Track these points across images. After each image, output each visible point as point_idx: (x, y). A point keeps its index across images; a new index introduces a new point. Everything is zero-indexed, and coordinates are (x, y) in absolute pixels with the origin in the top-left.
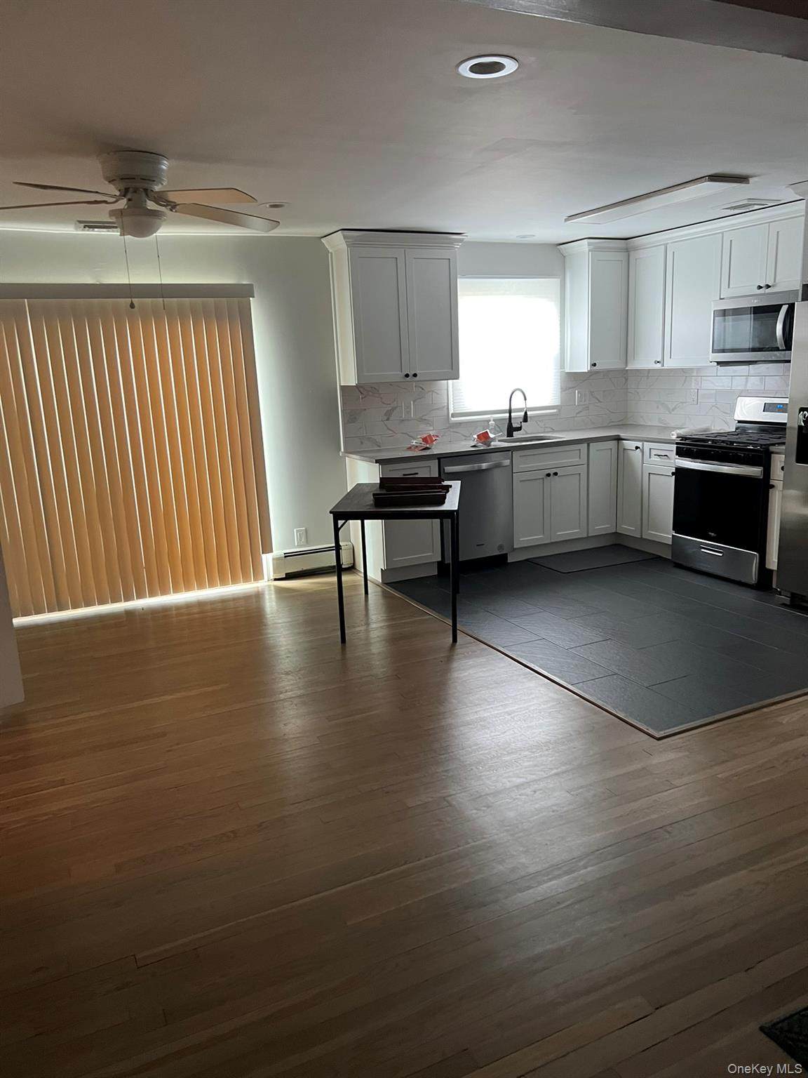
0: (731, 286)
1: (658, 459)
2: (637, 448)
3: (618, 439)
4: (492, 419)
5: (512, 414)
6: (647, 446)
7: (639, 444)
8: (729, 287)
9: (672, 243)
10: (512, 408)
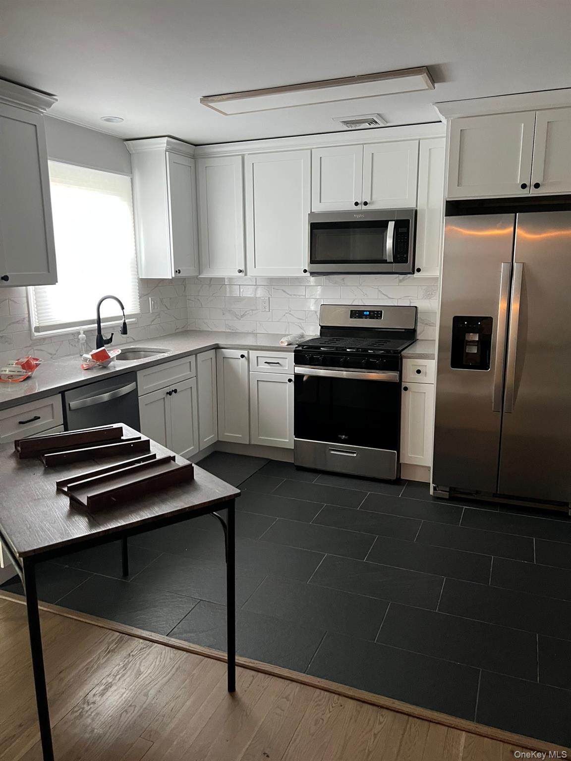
0: (322, 201)
1: (267, 366)
2: (242, 356)
3: (217, 347)
4: (82, 332)
5: (102, 324)
6: (253, 354)
7: (245, 353)
8: (320, 202)
9: (249, 154)
10: (101, 317)
